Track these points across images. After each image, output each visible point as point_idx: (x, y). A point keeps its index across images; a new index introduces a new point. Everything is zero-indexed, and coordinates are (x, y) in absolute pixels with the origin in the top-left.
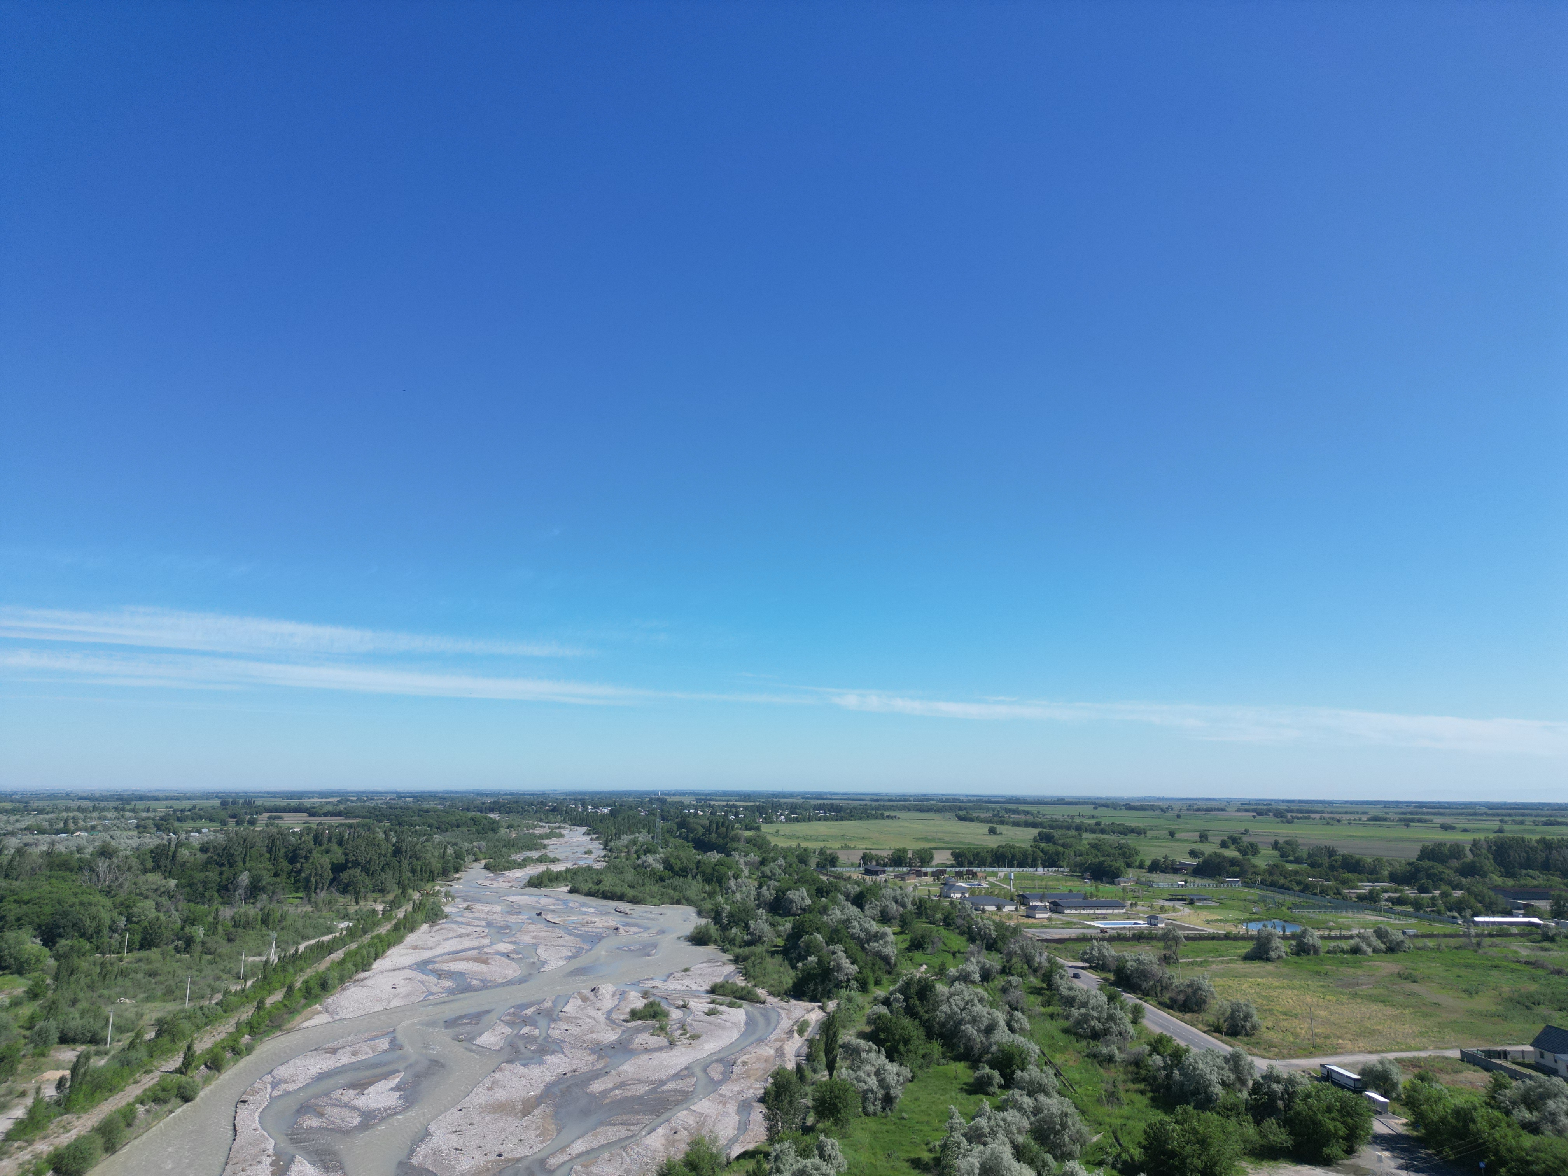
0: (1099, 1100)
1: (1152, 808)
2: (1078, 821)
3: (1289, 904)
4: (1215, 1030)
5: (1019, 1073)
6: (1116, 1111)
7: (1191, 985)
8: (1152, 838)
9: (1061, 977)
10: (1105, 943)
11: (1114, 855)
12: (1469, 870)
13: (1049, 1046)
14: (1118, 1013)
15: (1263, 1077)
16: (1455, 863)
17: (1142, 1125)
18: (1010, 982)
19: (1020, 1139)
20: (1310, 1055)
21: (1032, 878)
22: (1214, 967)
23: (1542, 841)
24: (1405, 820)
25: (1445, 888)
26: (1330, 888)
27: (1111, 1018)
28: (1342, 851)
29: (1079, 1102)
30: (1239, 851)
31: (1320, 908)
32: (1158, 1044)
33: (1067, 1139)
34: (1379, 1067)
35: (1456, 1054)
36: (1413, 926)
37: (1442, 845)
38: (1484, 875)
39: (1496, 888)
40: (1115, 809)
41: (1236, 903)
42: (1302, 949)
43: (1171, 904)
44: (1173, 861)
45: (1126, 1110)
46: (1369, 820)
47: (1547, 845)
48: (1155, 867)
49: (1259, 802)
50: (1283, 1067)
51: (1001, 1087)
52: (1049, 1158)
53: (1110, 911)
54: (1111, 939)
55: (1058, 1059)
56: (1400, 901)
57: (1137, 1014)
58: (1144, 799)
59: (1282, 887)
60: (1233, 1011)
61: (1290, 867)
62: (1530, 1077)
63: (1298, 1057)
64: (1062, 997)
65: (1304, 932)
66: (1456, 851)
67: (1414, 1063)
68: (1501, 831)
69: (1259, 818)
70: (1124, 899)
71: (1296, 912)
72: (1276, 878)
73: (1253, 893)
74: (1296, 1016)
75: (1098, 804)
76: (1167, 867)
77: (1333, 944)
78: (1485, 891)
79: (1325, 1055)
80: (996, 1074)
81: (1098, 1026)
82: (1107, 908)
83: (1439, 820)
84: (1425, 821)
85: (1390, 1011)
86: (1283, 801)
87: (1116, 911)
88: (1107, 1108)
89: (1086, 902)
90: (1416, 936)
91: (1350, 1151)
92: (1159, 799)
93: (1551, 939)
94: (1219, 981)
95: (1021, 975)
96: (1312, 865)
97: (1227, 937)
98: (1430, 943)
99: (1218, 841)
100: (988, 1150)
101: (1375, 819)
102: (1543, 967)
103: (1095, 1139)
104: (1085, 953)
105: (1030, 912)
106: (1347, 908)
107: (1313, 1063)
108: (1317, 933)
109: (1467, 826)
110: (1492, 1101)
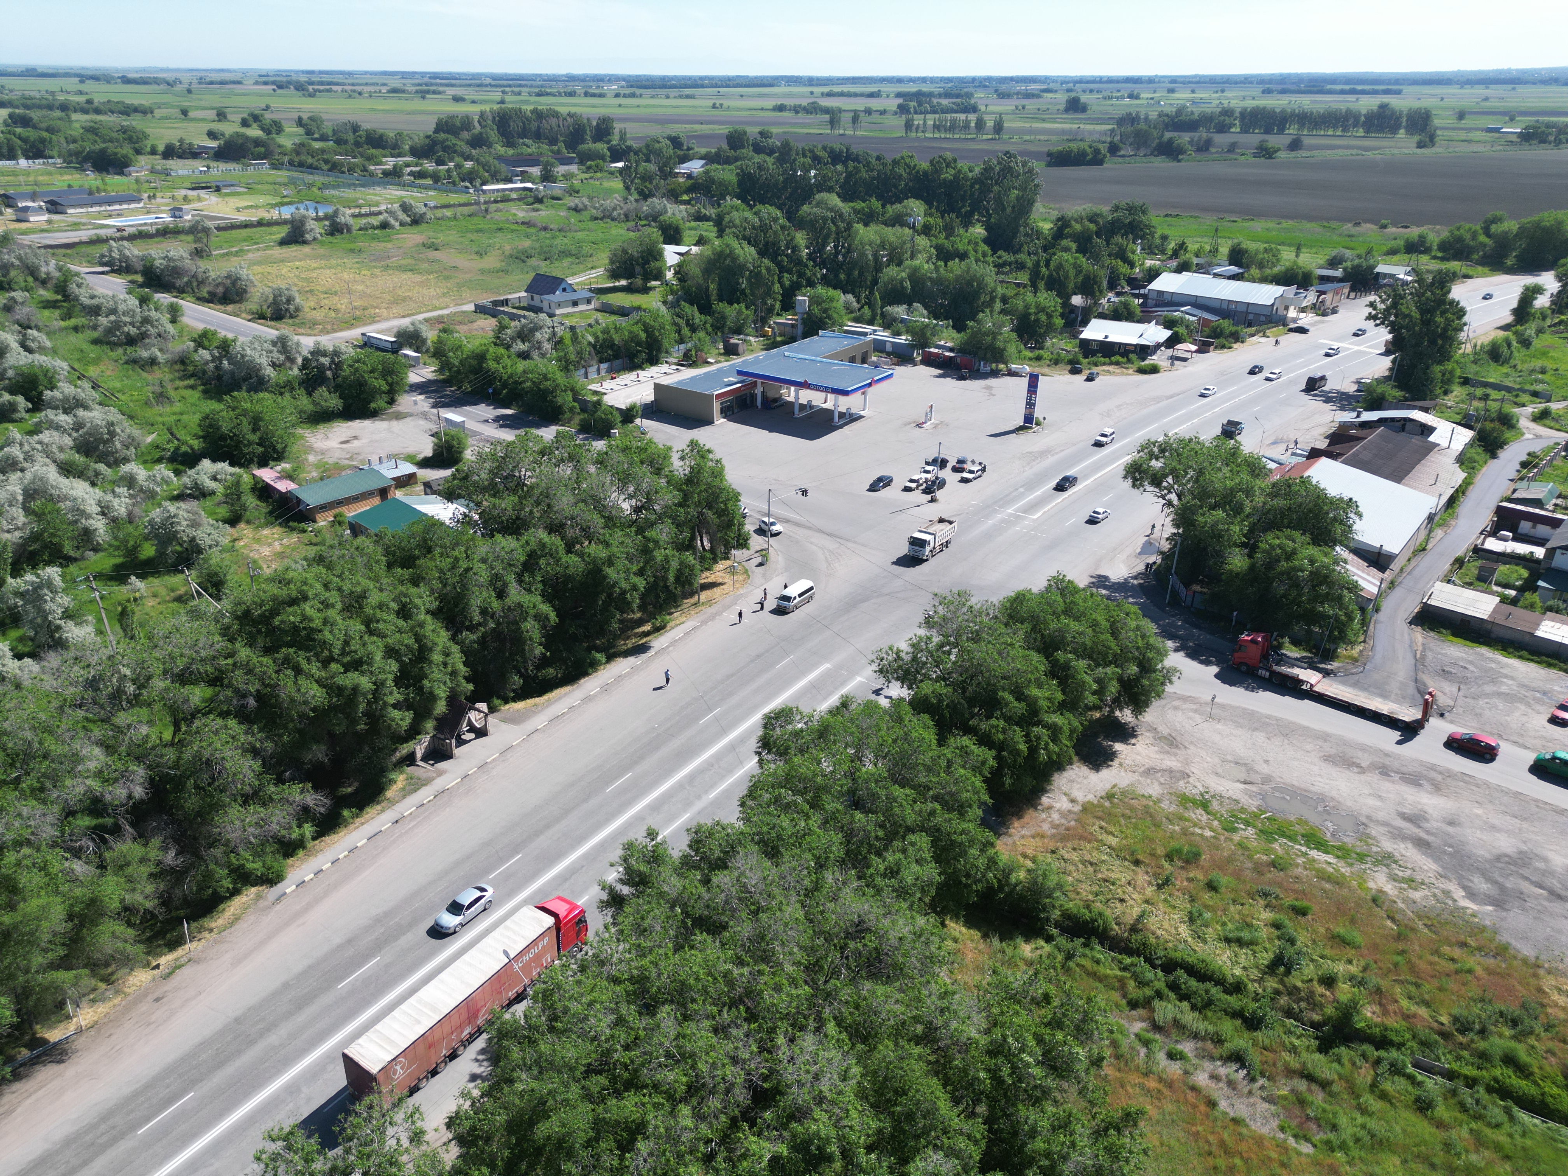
0: (147, 403)
1: (156, 81)
2: (61, 98)
3: (319, 184)
4: (260, 316)
5: (48, 394)
6: (168, 409)
7: (228, 277)
8: (162, 118)
9: (79, 286)
10: (125, 243)
11: (118, 140)
12: (478, 142)
13: (79, 360)
14: (154, 314)
15: (312, 353)
16: (465, 135)
17: (197, 418)
18: (13, 298)
19: (62, 456)
20: (351, 326)
21: (14, 173)
22: (250, 255)
23: (534, 111)
24: (422, 92)
25: (458, 159)
26: (357, 165)
27: (146, 320)
28: (365, 126)
29: (125, 409)
30: (263, 129)
31: (350, 186)
32: (202, 339)
33: (118, 446)
34: (411, 328)
35: (471, 307)
36: (433, 197)
37: (453, 117)
38: (490, 146)
39: (500, 158)
40: (109, 82)
41: (267, 187)
42: (336, 229)
43: (194, 193)
44: (190, 144)
45: (178, 407)
46: (389, 92)
47: (539, 115)
48: (170, 153)
49: (278, 73)
50: (328, 342)
51: (28, 411)
52: (101, 467)
53: (125, 206)
54: (131, 238)
55: (93, 371)
56: (421, 175)
57: (174, 314)
58: (144, 70)
59: (310, 167)
60: (275, 297)
61: (317, 145)
62: (524, 317)
63: (341, 330)
64: (84, 307)
65: (336, 212)
66: (466, 124)
67: (439, 320)
68: (502, 102)
69: (279, 91)
70: (139, 191)
71: (326, 192)
72: (303, 157)
73: (282, 175)
74: (336, 293)
75: (83, 77)
76: (184, 152)
77: (364, 221)
78: (491, 160)
79: (365, 325)
80: (20, 399)
81: (133, 331)
82: (120, 202)
83: (451, 92)
84: (439, 93)
85: (418, 278)
86: (303, 72)
87: (133, 206)
88: (159, 409)
89: (92, 198)
90: (436, 207)
91: (392, 402)
92: (162, 70)
93: (540, 201)
94: (257, 269)
95: (26, 289)
96: (339, 142)
97: (260, 223)
98: (448, 213)
99: (237, 118)
100: (29, 475)
101: (394, 91)
102: (534, 226)
103: (149, 439)
104: (103, 256)
105: (22, 215)
106: (373, 184)
107: (354, 334)
108: (348, 212)
109: (476, 98)
110: (498, 341)
